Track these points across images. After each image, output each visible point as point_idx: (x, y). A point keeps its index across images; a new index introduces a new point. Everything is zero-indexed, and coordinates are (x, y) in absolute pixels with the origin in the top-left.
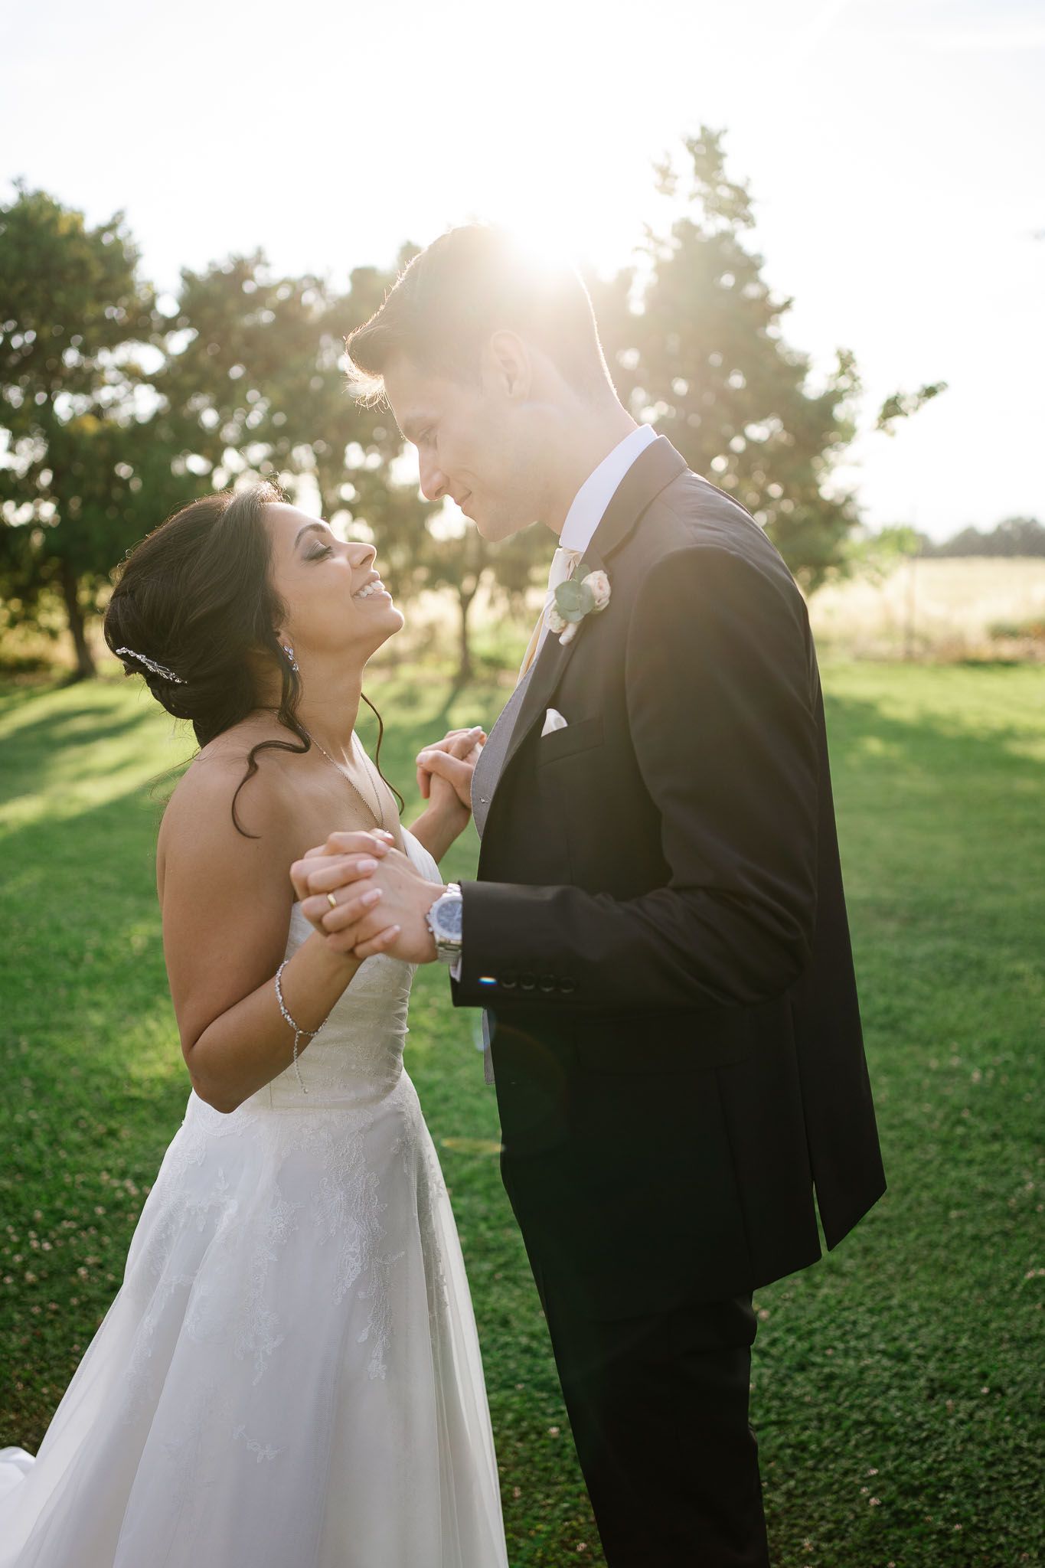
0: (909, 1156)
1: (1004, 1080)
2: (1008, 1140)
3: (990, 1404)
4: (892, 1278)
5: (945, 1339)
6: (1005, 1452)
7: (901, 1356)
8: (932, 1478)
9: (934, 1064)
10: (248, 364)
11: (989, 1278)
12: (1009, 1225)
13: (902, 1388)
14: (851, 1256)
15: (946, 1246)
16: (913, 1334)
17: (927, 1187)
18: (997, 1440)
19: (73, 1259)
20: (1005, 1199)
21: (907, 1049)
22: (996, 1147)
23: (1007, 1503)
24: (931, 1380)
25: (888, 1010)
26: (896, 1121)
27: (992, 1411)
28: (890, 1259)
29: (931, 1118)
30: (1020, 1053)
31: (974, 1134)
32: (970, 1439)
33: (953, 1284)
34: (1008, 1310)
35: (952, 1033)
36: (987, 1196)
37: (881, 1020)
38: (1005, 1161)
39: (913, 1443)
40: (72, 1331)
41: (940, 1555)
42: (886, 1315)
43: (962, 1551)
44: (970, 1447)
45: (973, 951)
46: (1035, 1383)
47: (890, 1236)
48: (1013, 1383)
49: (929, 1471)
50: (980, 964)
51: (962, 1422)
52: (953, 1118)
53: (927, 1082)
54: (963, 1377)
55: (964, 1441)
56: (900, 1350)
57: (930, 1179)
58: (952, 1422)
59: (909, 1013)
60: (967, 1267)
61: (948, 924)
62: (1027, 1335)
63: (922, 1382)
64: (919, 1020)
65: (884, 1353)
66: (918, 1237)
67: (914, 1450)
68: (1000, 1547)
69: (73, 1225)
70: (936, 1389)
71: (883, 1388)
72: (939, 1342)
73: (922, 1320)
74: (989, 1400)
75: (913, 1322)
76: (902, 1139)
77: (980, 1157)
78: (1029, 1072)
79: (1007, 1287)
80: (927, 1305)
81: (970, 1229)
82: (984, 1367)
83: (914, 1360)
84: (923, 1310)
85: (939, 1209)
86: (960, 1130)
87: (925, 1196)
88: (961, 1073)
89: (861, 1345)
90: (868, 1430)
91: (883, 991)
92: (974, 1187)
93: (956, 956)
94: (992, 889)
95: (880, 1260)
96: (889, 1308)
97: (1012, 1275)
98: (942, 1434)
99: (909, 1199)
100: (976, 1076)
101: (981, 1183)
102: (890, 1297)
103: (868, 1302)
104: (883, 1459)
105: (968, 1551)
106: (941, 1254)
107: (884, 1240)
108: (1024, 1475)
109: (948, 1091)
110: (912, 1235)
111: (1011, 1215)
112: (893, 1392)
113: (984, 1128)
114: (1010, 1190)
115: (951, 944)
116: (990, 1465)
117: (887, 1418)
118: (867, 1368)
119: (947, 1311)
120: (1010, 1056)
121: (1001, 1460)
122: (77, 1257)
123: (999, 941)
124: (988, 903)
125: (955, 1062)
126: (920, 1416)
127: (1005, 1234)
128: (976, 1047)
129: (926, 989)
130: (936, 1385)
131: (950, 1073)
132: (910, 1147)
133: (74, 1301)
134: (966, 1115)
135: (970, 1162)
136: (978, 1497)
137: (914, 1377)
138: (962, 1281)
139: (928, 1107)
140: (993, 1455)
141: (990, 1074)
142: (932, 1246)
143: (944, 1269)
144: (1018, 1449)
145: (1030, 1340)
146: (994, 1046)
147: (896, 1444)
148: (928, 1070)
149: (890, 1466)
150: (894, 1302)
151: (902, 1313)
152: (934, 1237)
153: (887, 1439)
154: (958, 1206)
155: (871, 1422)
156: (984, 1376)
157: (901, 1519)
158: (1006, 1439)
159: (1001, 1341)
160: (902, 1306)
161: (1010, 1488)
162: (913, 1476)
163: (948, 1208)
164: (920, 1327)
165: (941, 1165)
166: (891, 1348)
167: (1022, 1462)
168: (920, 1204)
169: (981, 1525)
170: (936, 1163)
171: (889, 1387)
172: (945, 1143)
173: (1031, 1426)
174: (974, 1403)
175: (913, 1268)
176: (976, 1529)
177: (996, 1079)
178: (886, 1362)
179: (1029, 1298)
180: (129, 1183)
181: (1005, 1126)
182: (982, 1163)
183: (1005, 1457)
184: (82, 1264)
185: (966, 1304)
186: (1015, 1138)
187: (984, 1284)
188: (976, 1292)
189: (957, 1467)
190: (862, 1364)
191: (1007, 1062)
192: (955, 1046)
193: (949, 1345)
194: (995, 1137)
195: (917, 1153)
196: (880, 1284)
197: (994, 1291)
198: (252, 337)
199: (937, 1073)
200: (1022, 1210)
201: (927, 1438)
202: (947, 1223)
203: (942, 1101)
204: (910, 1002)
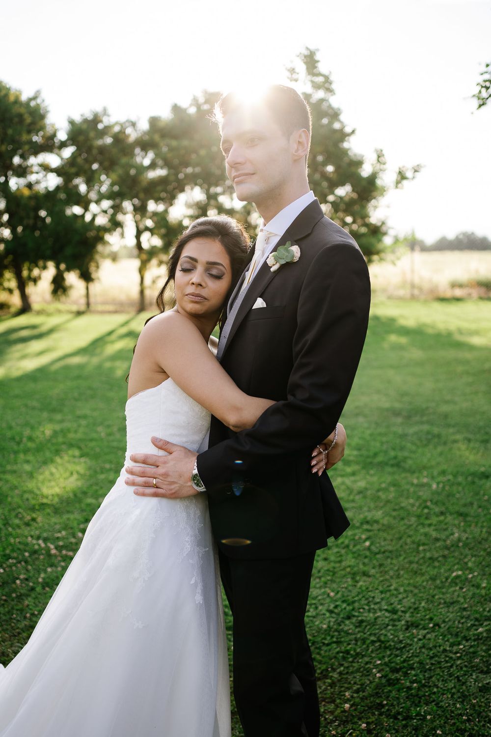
0: (402, 523)
1: (447, 488)
2: (448, 515)
3: (433, 631)
4: (392, 577)
5: (414, 603)
6: (439, 652)
7: (394, 612)
8: (405, 665)
9: (415, 481)
10: (101, 164)
11: (436, 576)
12: (446, 552)
13: (394, 626)
14: (374, 568)
15: (417, 563)
16: (400, 602)
17: (410, 536)
18: (435, 647)
20: (445, 541)
21: (403, 475)
22: (442, 518)
23: (438, 674)
24: (407, 622)
25: (395, 458)
26: (397, 507)
27: (434, 634)
28: (392, 569)
29: (413, 505)
30: (455, 476)
31: (432, 512)
32: (423, 647)
33: (419, 579)
34: (444, 590)
35: (424, 468)
36: (437, 540)
37: (392, 462)
38: (446, 524)
39: (397, 649)
41: (407, 698)
42: (388, 594)
43: (417, 695)
44: (423, 650)
45: (436, 430)
46: (454, 621)
47: (392, 559)
48: (444, 622)
49: (404, 661)
50: (439, 436)
51: (420, 640)
52: (423, 506)
53: (412, 490)
54: (422, 620)
55: (420, 648)
56: (393, 609)
57: (411, 533)
58: (416, 640)
59: (405, 459)
60: (426, 572)
61: (425, 419)
62: (451, 601)
63: (403, 622)
64: (410, 462)
65: (386, 610)
66: (405, 558)
67: (398, 652)
68: (434, 693)
70: (409, 626)
71: (385, 626)
72: (412, 605)
73: (405, 595)
74: (433, 630)
75: (400, 596)
76: (399, 515)
77: (434, 522)
78: (459, 484)
79: (444, 580)
80: (407, 589)
81: (428, 555)
82: (431, 615)
83: (400, 613)
84: (405, 591)
85: (415, 546)
86: (426, 511)
87: (409, 540)
88: (428, 485)
89: (376, 607)
90: (377, 644)
91: (394, 449)
92: (431, 536)
93: (428, 433)
94: (447, 402)
95: (386, 569)
96: (390, 591)
97: (446, 575)
98: (411, 645)
99: (401, 542)
100: (434, 486)
101: (434, 534)
102: (391, 585)
103: (381, 588)
104: (384, 657)
105: (420, 696)
106: (415, 566)
107: (389, 560)
108: (447, 662)
109: (421, 493)
110: (402, 558)
111: (447, 548)
112: (390, 627)
113: (437, 510)
114: (448, 537)
115: (426, 427)
116: (431, 658)
117: (386, 639)
118: (378, 617)
119: (416, 591)
120: (450, 477)
121: (437, 656)
123: (449, 426)
124: (445, 408)
125: (425, 480)
126: (401, 638)
127: (444, 557)
128: (435, 473)
129: (414, 448)
130: (409, 623)
131: (423, 485)
132: (403, 519)
134: (429, 504)
135: (430, 525)
136: (425, 672)
137: (399, 621)
138: (424, 578)
139: (411, 501)
140: (433, 653)
141: (441, 485)
142: (411, 562)
143: (416, 573)
144: (445, 651)
145: (452, 603)
146: (443, 473)
147: (390, 650)
148: (412, 484)
149: (387, 659)
150: (392, 588)
151: (395, 592)
152: (412, 558)
153: (386, 648)
154: (424, 544)
155: (379, 640)
156: (431, 619)
157: (390, 682)
158: (440, 646)
159: (440, 603)
160: (396, 589)
161: (440, 668)
162: (397, 664)
163: (419, 545)
164: (404, 598)
165: (417, 526)
166: (390, 608)
167: (446, 656)
168: (406, 544)
169: (426, 684)
170: (414, 526)
171: (388, 625)
172: (419, 517)
173: (451, 640)
174: (426, 631)
175: (402, 572)
176: (424, 686)
177: (444, 487)
178: (387, 614)
179: (453, 585)
181: (447, 508)
182: (435, 525)
183: (439, 654)
185: (424, 588)
186: (451, 514)
187: (433, 579)
188: (430, 582)
189: (417, 659)
190: (376, 615)
191: (449, 480)
192: (425, 473)
193: (416, 606)
194: (442, 513)
195: (406, 521)
196: (386, 580)
197: (438, 582)
198: (102, 150)
199: (417, 485)
200: (453, 546)
201: (404, 647)
202: (418, 552)
203: (419, 498)
204: (406, 454)
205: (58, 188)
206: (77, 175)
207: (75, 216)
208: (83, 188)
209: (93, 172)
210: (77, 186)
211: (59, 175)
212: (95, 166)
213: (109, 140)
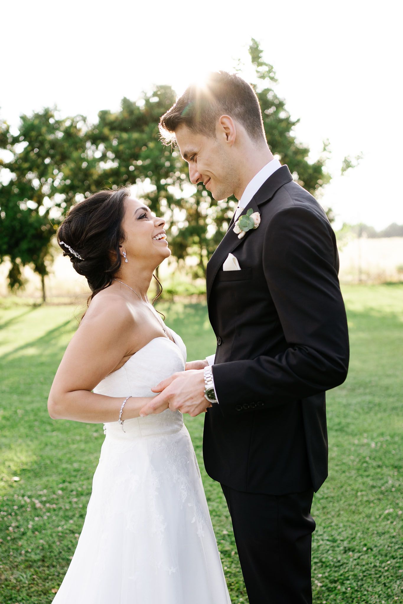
0: (343, 475)
1: (385, 446)
2: (384, 468)
3: (367, 554)
4: (333, 517)
5: (352, 534)
6: (370, 567)
7: (334, 541)
8: (342, 577)
9: (356, 442)
10: (52, 157)
11: (371, 514)
12: (381, 496)
13: (333, 550)
14: (318, 510)
15: (356, 505)
16: (339, 534)
17: (350, 485)
18: (367, 564)
19: (6, 525)
20: (380, 487)
21: (346, 438)
22: (379, 470)
23: (369, 583)
24: (345, 548)
25: (339, 424)
26: (339, 463)
27: (366, 556)
28: (334, 510)
29: (353, 461)
30: (392, 437)
31: (370, 466)
32: (358, 564)
33: (356, 517)
34: (378, 524)
35: (365, 431)
36: (373, 487)
37: (336, 427)
38: (382, 475)
39: (336, 567)
40: (9, 548)
41: (343, 599)
42: (330, 529)
43: (351, 597)
44: (357, 567)
45: (377, 400)
46: (384, 546)
47: (334, 503)
48: (376, 546)
49: (341, 575)
50: (379, 405)
51: (355, 560)
52: (362, 461)
53: (353, 449)
54: (357, 545)
55: (355, 565)
56: (334, 539)
57: (351, 483)
58: (351, 560)
59: (348, 424)
60: (363, 511)
61: (368, 391)
62: (383, 531)
63: (342, 548)
64: (352, 427)
65: (328, 540)
66: (345, 502)
67: (337, 569)
68: (365, 595)
69: (5, 514)
70: (346, 551)
71: (326, 551)
72: (349, 536)
73: (343, 529)
74: (366, 552)
75: (340, 530)
76: (341, 469)
77: (372, 474)
78: (395, 443)
79: (378, 517)
80: (346, 524)
81: (365, 499)
82: (365, 542)
83: (339, 542)
84: (344, 526)
85: (354, 492)
86: (365, 465)
87: (349, 489)
88: (368, 445)
89: (319, 538)
90: (319, 564)
91: (338, 417)
92: (369, 484)
93: (370, 402)
94: (388, 376)
95: (329, 511)
96: (331, 526)
97: (380, 513)
98: (347, 563)
99: (342, 490)
100: (373, 445)
101: (371, 483)
102: (332, 522)
103: (323, 524)
104: (324, 573)
105: (353, 597)
106: (353, 508)
107: (331, 504)
108: (376, 574)
109: (361, 451)
110: (342, 502)
111: (382, 493)
112: (330, 552)
113: (375, 464)
114: (383, 485)
115: (368, 398)
116: (364, 572)
117: (327, 560)
118: (321, 545)
119: (354, 526)
120: (388, 438)
121: (368, 570)
122: (8, 524)
123: (390, 396)
124: (386, 381)
125: (365, 441)
126: (339, 558)
127: (379, 499)
128: (375, 435)
129: (356, 415)
130: (347, 549)
131: (363, 445)
132: (344, 472)
133: (9, 538)
134: (367, 459)
135: (368, 476)
136: (358, 581)
137: (338, 547)
138: (361, 516)
139: (352, 457)
140: (366, 568)
141: (379, 444)
142: (350, 505)
143: (354, 512)
144: (375, 566)
145: (384, 533)
146: (382, 434)
147: (330, 568)
148: (354, 444)
149: (327, 574)
150: (333, 524)
151: (336, 527)
152: (351, 502)
153: (326, 566)
154: (361, 491)
155: (321, 561)
156: (365, 545)
157: (330, 590)
158: (371, 563)
159: (373, 534)
160: (337, 525)
161: (371, 578)
162: (335, 577)
163: (357, 491)
164: (343, 531)
165: (356, 477)
166: (331, 538)
167: (376, 570)
168: (346, 491)
169: (359, 590)
170: (354, 477)
171: (328, 550)
172: (358, 470)
173: (380, 559)
174: (360, 554)
175: (342, 512)
176: (357, 591)
177: (381, 446)
178: (328, 543)
179: (385, 520)
180: (26, 498)
181: (384, 463)
182: (372, 476)
183: (370, 569)
184: (10, 526)
185: (361, 523)
186: (387, 467)
187: (369, 516)
188: (365, 519)
189: (352, 573)
190: (319, 544)
191: (387, 440)
192: (365, 435)
193: (353, 536)
194: (379, 466)
195: (347, 474)
196: (328, 519)
197: (373, 519)
198: (54, 144)
199: (357, 445)
200: (387, 491)
201: (342, 565)
202: (357, 497)
203: (359, 455)
204: (349, 420)
205: (12, 183)
206: (30, 169)
207: (30, 210)
208: (36, 183)
209: (46, 166)
210: (30, 181)
211: (12, 170)
212: (47, 161)
213: (60, 135)
